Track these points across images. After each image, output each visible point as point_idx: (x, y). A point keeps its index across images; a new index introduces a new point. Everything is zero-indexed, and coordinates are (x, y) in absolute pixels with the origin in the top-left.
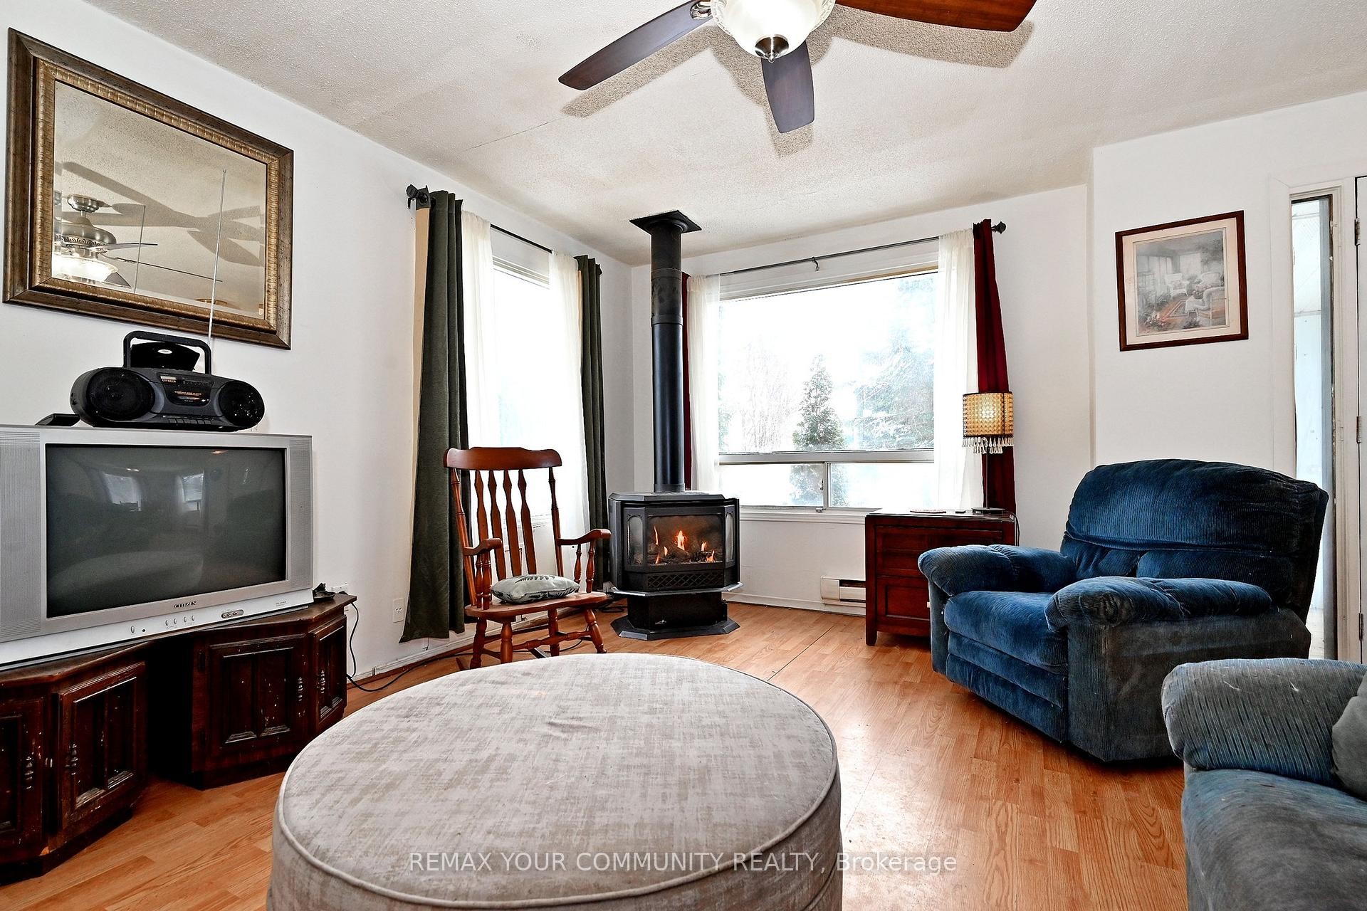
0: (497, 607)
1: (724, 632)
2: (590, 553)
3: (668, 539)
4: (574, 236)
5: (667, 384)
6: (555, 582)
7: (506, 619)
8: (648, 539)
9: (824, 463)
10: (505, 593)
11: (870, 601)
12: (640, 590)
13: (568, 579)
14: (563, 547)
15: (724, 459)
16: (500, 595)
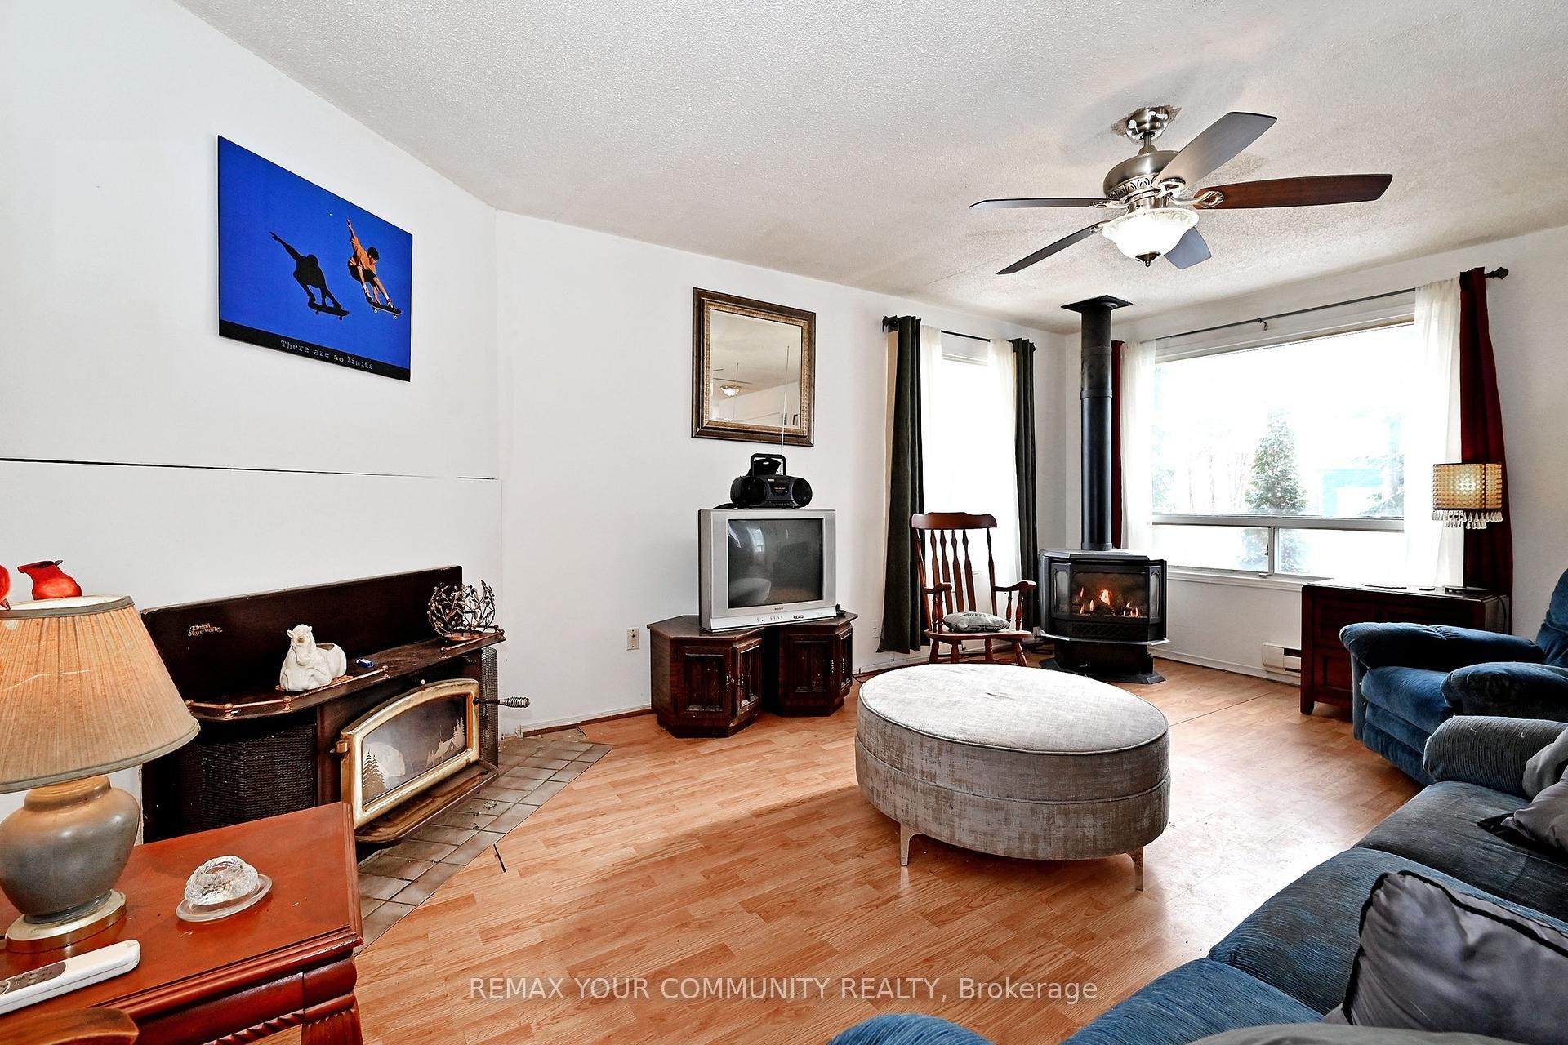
0: (946, 633)
1: (1147, 682)
2: (1019, 599)
3: (1092, 594)
4: (1011, 321)
5: (1095, 452)
6: (989, 619)
7: (955, 642)
8: (1073, 591)
9: (1272, 527)
10: (953, 623)
11: (1306, 670)
12: (1066, 636)
13: (1001, 617)
14: (997, 593)
15: (1156, 519)
16: (949, 625)
